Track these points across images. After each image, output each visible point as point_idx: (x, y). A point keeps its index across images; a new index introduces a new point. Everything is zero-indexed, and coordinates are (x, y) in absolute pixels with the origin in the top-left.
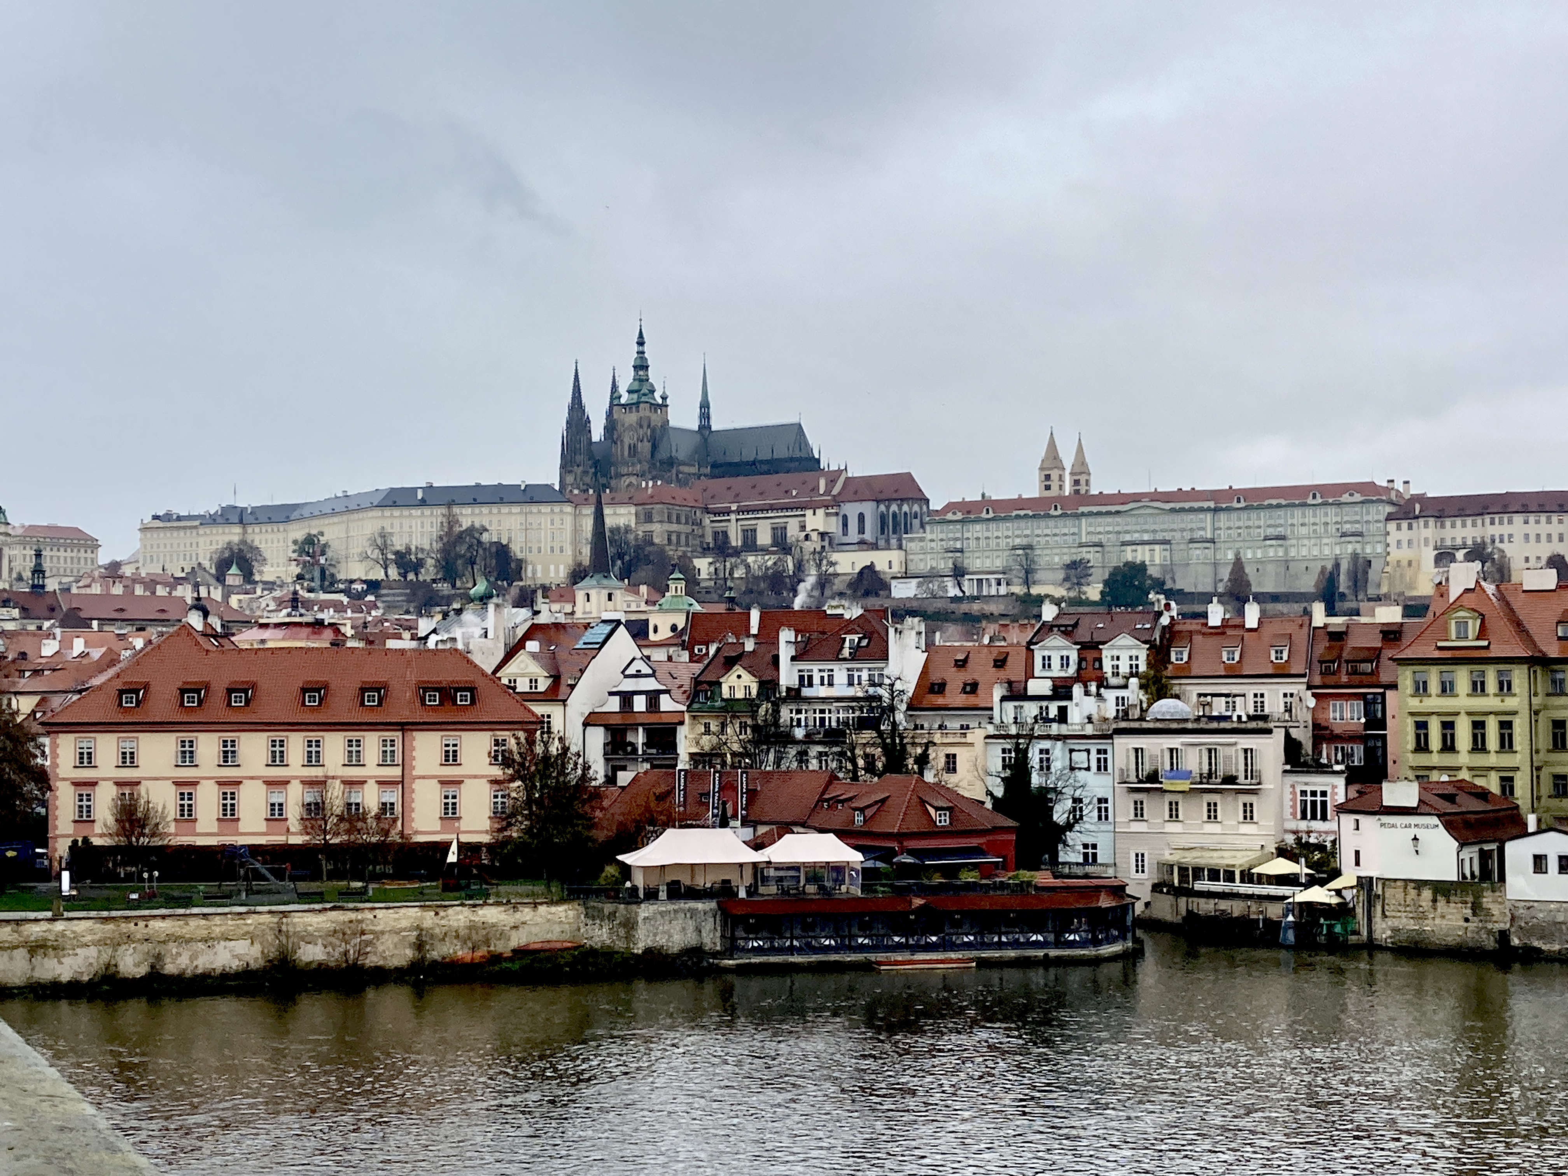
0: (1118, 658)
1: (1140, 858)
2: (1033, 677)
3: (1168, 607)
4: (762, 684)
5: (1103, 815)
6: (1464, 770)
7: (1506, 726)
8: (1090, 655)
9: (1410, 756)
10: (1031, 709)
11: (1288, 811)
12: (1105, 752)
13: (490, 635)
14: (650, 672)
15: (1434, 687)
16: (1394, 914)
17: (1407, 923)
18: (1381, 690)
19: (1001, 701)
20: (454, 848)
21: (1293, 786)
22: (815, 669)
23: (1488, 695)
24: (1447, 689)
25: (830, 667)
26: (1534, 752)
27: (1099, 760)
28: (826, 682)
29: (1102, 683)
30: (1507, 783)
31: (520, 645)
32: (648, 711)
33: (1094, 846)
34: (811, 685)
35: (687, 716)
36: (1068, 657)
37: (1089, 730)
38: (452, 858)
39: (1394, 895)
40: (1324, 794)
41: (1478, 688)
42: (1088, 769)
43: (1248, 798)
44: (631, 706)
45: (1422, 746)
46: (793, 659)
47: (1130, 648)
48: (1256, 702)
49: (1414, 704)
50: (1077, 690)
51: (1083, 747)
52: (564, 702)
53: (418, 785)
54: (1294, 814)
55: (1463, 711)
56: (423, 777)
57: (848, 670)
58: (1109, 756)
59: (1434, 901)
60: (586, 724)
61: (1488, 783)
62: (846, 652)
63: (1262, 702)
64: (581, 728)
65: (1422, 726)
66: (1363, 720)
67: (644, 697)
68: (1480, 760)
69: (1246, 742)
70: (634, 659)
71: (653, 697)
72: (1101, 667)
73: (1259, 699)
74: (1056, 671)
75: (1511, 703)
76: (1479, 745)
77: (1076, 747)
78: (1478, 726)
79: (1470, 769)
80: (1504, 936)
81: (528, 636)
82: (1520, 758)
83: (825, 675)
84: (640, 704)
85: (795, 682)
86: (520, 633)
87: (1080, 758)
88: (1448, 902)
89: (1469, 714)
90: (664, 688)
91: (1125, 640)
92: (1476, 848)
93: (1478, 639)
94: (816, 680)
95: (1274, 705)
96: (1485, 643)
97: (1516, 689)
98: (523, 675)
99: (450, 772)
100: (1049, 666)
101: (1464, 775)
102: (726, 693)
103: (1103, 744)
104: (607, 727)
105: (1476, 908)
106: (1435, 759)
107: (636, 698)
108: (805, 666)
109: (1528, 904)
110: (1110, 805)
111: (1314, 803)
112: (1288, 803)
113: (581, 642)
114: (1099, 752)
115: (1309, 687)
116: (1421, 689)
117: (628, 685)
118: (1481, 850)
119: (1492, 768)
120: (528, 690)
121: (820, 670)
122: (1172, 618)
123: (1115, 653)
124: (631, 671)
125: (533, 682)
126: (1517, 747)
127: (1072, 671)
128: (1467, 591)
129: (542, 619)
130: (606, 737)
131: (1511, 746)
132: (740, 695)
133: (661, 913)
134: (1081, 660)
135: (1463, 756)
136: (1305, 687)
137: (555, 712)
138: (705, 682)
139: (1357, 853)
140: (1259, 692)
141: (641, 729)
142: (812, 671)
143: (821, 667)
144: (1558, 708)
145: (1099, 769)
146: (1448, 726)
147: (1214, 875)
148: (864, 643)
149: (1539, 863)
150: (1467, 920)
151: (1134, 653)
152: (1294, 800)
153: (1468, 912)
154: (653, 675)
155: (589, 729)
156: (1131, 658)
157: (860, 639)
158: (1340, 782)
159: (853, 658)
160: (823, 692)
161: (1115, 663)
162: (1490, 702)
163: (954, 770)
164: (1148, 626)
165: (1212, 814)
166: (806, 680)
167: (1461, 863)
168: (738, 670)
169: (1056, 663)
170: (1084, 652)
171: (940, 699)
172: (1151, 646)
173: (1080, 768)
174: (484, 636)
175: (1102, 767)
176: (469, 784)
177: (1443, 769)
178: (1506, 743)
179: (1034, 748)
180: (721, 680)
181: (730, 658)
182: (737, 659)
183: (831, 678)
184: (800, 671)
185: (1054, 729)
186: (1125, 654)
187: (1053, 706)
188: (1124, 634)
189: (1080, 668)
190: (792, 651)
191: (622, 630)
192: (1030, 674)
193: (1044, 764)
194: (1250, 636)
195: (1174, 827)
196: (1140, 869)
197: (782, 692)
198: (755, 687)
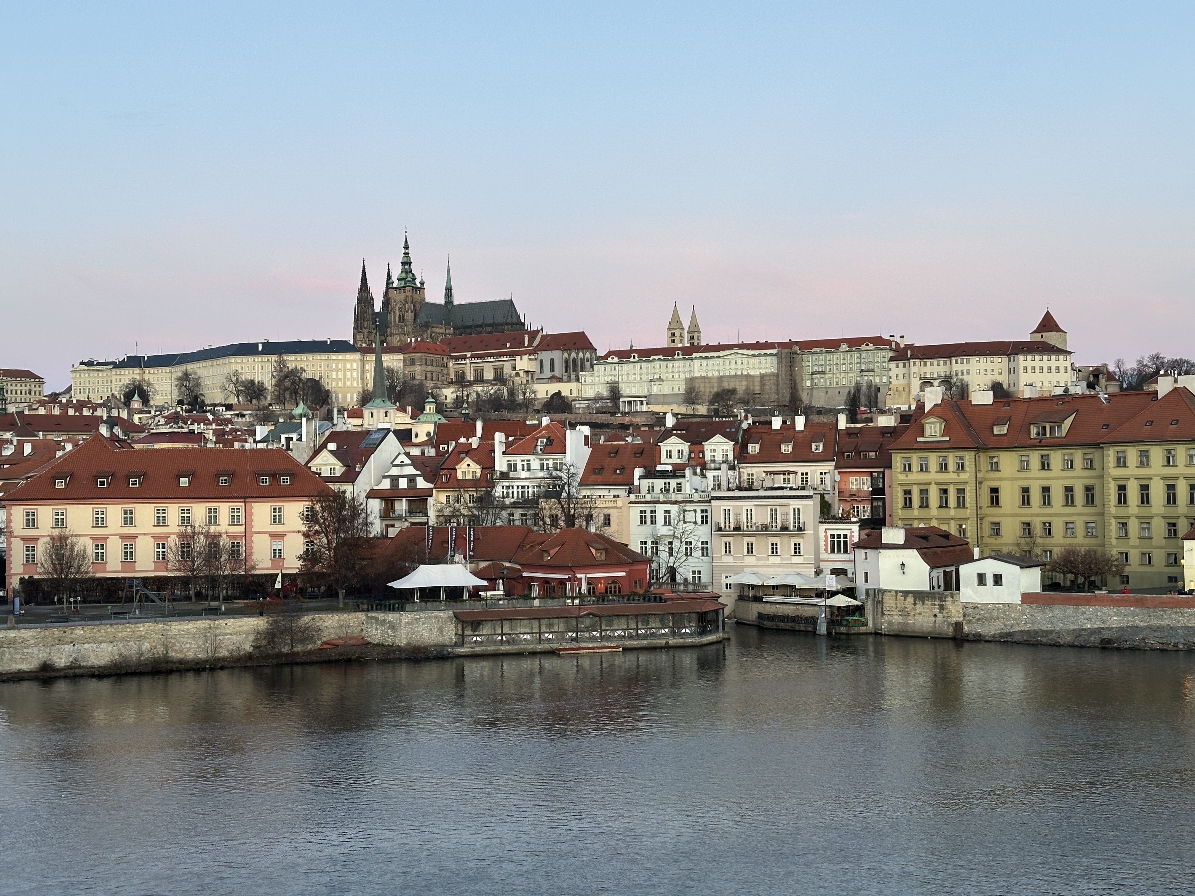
0: (715, 451)
2: (660, 464)
3: (746, 417)
4: (483, 470)
5: (705, 551)
6: (934, 520)
7: (961, 492)
8: (697, 448)
9: (900, 511)
10: (659, 483)
11: (822, 547)
12: (706, 511)
13: (304, 439)
14: (410, 462)
15: (915, 468)
16: (889, 613)
17: (897, 619)
18: (882, 470)
19: (639, 479)
20: (279, 578)
21: (826, 532)
22: (518, 459)
23: (949, 472)
24: (923, 469)
25: (528, 458)
26: (978, 507)
27: (702, 517)
28: (525, 468)
29: (704, 467)
31: (324, 446)
32: (409, 488)
33: (699, 572)
34: (516, 470)
35: (434, 491)
36: (682, 450)
37: (696, 497)
38: (278, 585)
39: (889, 602)
40: (845, 536)
41: (944, 467)
42: (695, 522)
43: (797, 540)
44: (398, 484)
45: (908, 505)
46: (504, 453)
47: (723, 444)
48: (803, 478)
49: (902, 477)
50: (688, 472)
51: (692, 509)
52: (353, 482)
53: (256, 538)
54: (826, 550)
55: (933, 482)
56: (259, 533)
57: (541, 460)
58: (709, 514)
59: (915, 604)
60: (368, 497)
61: (949, 528)
62: (539, 449)
63: (807, 478)
64: (365, 499)
65: (908, 492)
66: (870, 489)
67: (405, 479)
68: (944, 514)
69: (795, 504)
70: (398, 454)
71: (412, 479)
72: (704, 457)
73: (805, 476)
74: (675, 460)
75: (964, 476)
76: (944, 504)
77: (687, 508)
78: (943, 492)
79: (937, 519)
80: (958, 626)
81: (329, 440)
82: (970, 511)
83: (525, 463)
84: (403, 483)
85: (505, 468)
86: (324, 437)
87: (690, 516)
88: (923, 604)
89: (937, 484)
90: (419, 473)
91: (719, 439)
92: (942, 570)
93: (942, 436)
94: (519, 467)
95: (814, 479)
96: (947, 439)
97: (967, 468)
98: (325, 465)
99: (277, 529)
100: (671, 456)
101: (934, 523)
102: (460, 476)
103: (704, 507)
104: (382, 499)
105: (942, 608)
106: (916, 513)
107: (401, 480)
108: (512, 458)
109: (974, 606)
110: (709, 546)
111: (839, 542)
112: (822, 543)
113: (363, 444)
114: (702, 511)
115: (836, 468)
116: (908, 468)
117: (395, 471)
118: (945, 571)
119: (952, 519)
120: (329, 475)
121: (522, 461)
122: (749, 424)
123: (713, 447)
124: (397, 462)
125: (333, 469)
126: (968, 505)
127: (685, 459)
128: (936, 405)
129: (338, 429)
130: (381, 504)
131: (964, 505)
132: (470, 477)
133: (416, 619)
134: (691, 452)
135: (934, 510)
136: (833, 468)
137: (348, 489)
138: (445, 469)
139: (866, 573)
140: (804, 472)
141: (404, 500)
142: (516, 461)
143: (523, 458)
144: (993, 479)
145: (702, 522)
146: (924, 492)
149: (981, 579)
150: (935, 616)
151: (725, 447)
152: (826, 541)
153: (936, 611)
154: (412, 464)
155: (370, 500)
156: (723, 451)
158: (856, 528)
159: (543, 452)
160: (523, 474)
161: (713, 454)
162: (951, 476)
163: (609, 524)
164: (733, 430)
165: (774, 550)
166: (512, 467)
167: (931, 580)
168: (468, 460)
169: (675, 454)
170: (692, 447)
171: (599, 478)
172: (737, 443)
173: (690, 522)
174: (300, 440)
175: (704, 521)
176: (289, 538)
177: (920, 519)
178: (961, 502)
179: (660, 509)
180: (457, 467)
181: (462, 452)
182: (467, 453)
183: (529, 465)
184: (508, 461)
185: (673, 497)
186: (719, 448)
187: (673, 482)
188: (718, 435)
189: (690, 457)
190: (503, 448)
191: (391, 435)
192: (657, 462)
193: (667, 520)
194: (800, 436)
195: (749, 560)
196: (729, 586)
197: (497, 474)
198: (479, 471)
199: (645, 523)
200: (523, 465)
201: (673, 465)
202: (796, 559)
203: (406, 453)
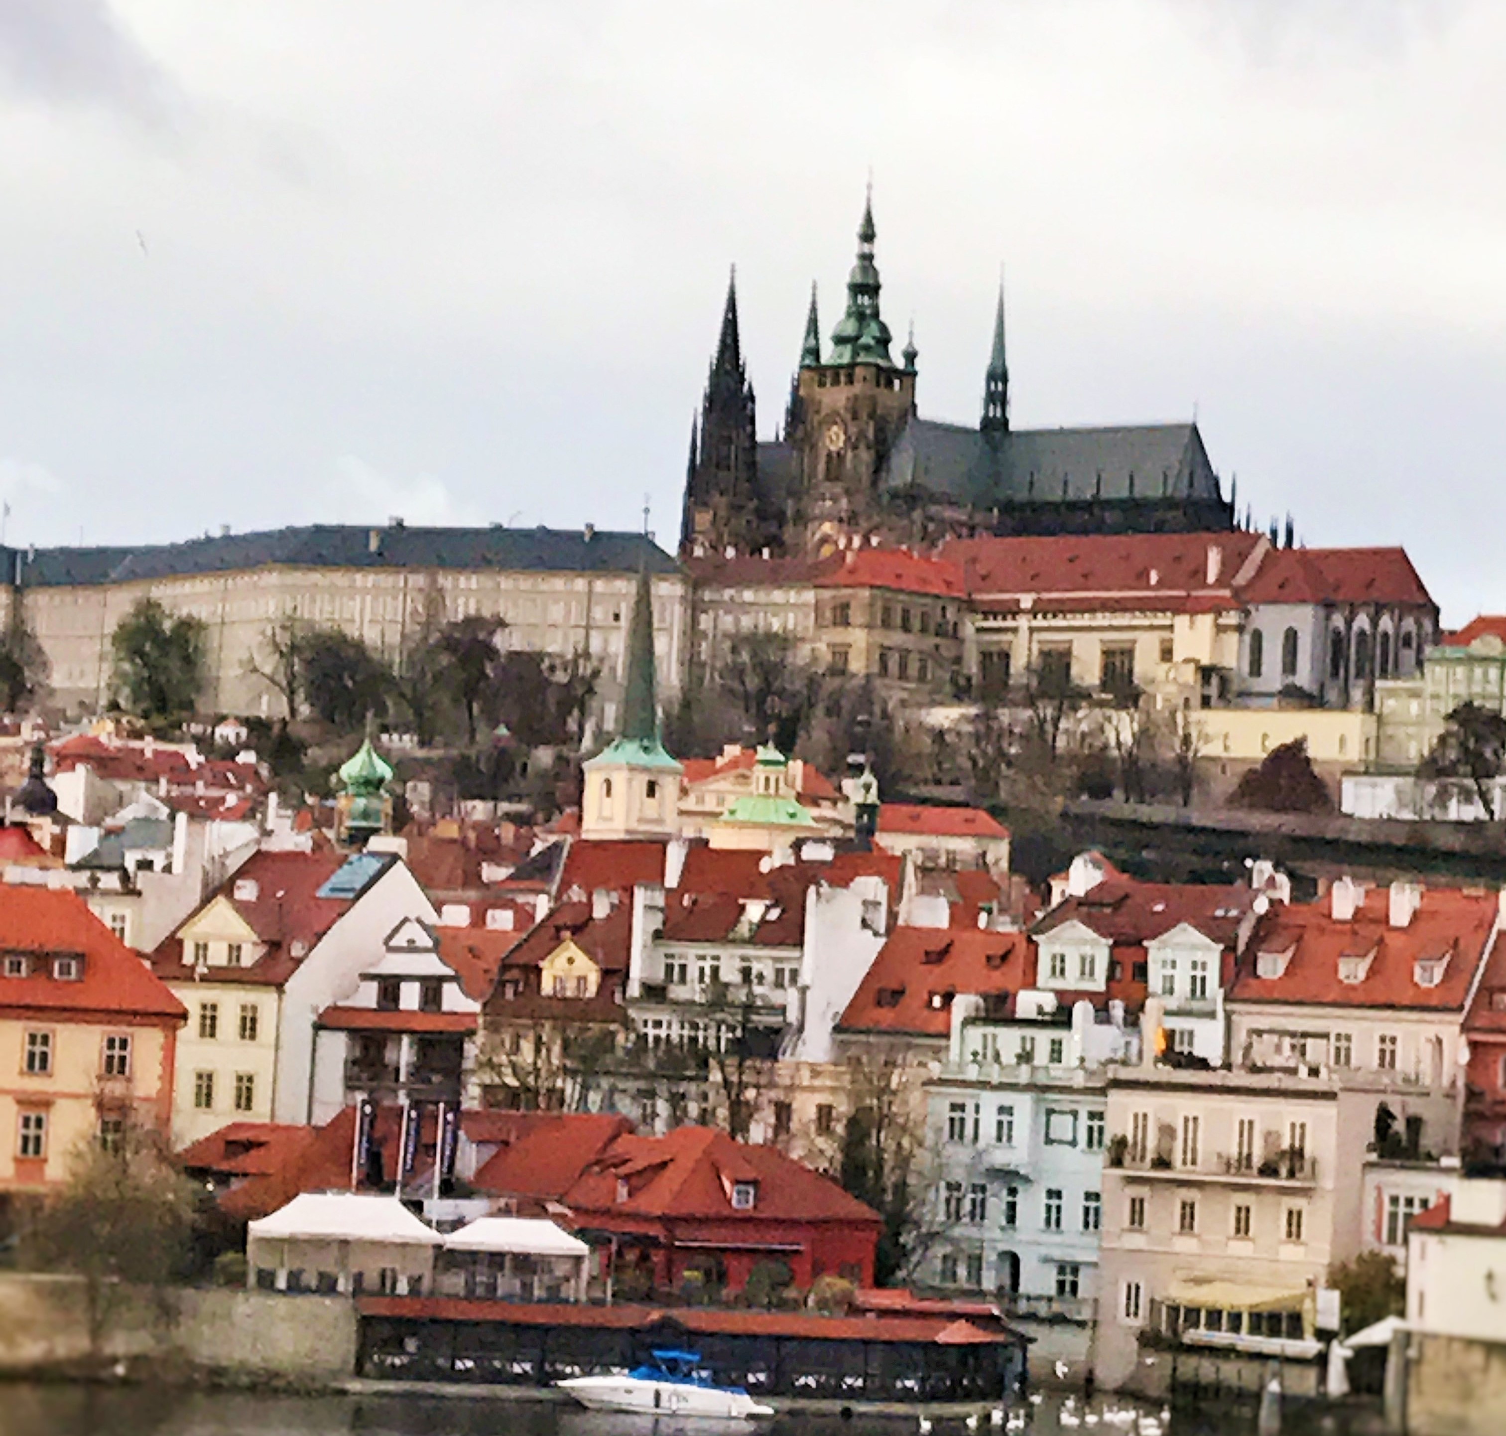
0: (1174, 964)
1: (1133, 1292)
2: (1031, 987)
3: (1271, 883)
4: (606, 973)
5: (1091, 1218)
8: (1129, 955)
10: (1010, 1040)
11: (1369, 1227)
12: (1099, 1116)
13: (177, 868)
14: (429, 943)
16: (1430, 1390)
19: (965, 1024)
21: (1379, 1189)
22: (693, 955)
25: (717, 952)
27: (1091, 1129)
28: (706, 977)
29: (1137, 1005)
31: (226, 887)
32: (422, 1009)
33: (1075, 1269)
34: (683, 980)
35: (482, 1021)
36: (1093, 958)
37: (1079, 1080)
39: (1432, 1361)
40: (1424, 1203)
42: (1073, 1143)
43: (1295, 1203)
44: (396, 999)
46: (658, 935)
47: (1194, 947)
48: (1381, 1051)
50: (1079, 1013)
51: (1067, 1107)
52: (280, 987)
54: (1377, 1234)
57: (744, 959)
58: (1103, 1123)
60: (318, 1027)
62: (743, 930)
63: (1392, 1051)
64: (310, 1031)
67: (416, 986)
70: (406, 920)
71: (432, 987)
72: (1143, 977)
73: (1387, 1046)
74: (1072, 981)
77: (1057, 1106)
81: (241, 873)
83: (707, 965)
84: (410, 996)
85: (656, 975)
86: (234, 864)
87: (1062, 1126)
90: (449, 971)
91: (1185, 934)
94: (693, 973)
98: (220, 938)
99: (35, 1084)
100: (1062, 971)
102: (547, 988)
103: (1094, 1104)
104: (353, 1032)
107: (404, 986)
108: (676, 948)
110: (1100, 1205)
111: (1407, 1217)
112: (1367, 1215)
113: (328, 885)
114: (1092, 1116)
115: (1465, 1028)
117: (394, 965)
120: (223, 961)
121: (703, 958)
122: (1275, 903)
123: (1169, 955)
124: (400, 940)
125: (235, 950)
127: (1099, 984)
129: (273, 845)
130: (351, 1048)
132: (568, 991)
134: (1113, 965)
136: (1457, 1029)
137: (264, 1002)
138: (518, 966)
139: (1421, 1294)
140: (1389, 1033)
141: (406, 1040)
142: (686, 957)
143: (701, 952)
145: (1090, 1143)
147: (1214, 1318)
148: (774, 914)
151: (1199, 957)
152: (1379, 1211)
154: (437, 948)
155: (322, 1033)
156: (1194, 965)
157: (768, 908)
159: (752, 941)
160: (700, 993)
161: (1169, 972)
164: (1234, 913)
165: (1242, 1227)
166: (675, 973)
168: (570, 949)
169: (1072, 966)
170: (1120, 951)
171: (886, 1016)
172: (1230, 948)
173: (1061, 1142)
174: (168, 869)
175: (1094, 1138)
176: (62, 1107)
179: (990, 1101)
180: (542, 964)
181: (567, 928)
182: (577, 930)
183: (715, 970)
184: (667, 956)
185: (1024, 1075)
186: (1185, 959)
187: (1043, 1038)
188: (1184, 925)
189: (1110, 978)
190: (657, 921)
191: (400, 871)
192: (1032, 985)
193: (1004, 1132)
194: (1394, 941)
195: (1185, 1245)
196: (1133, 1309)
197: (634, 990)
198: (593, 978)
199: (961, 1137)
200: (702, 970)
201: (1059, 994)
202: (1290, 1252)
203: (431, 918)
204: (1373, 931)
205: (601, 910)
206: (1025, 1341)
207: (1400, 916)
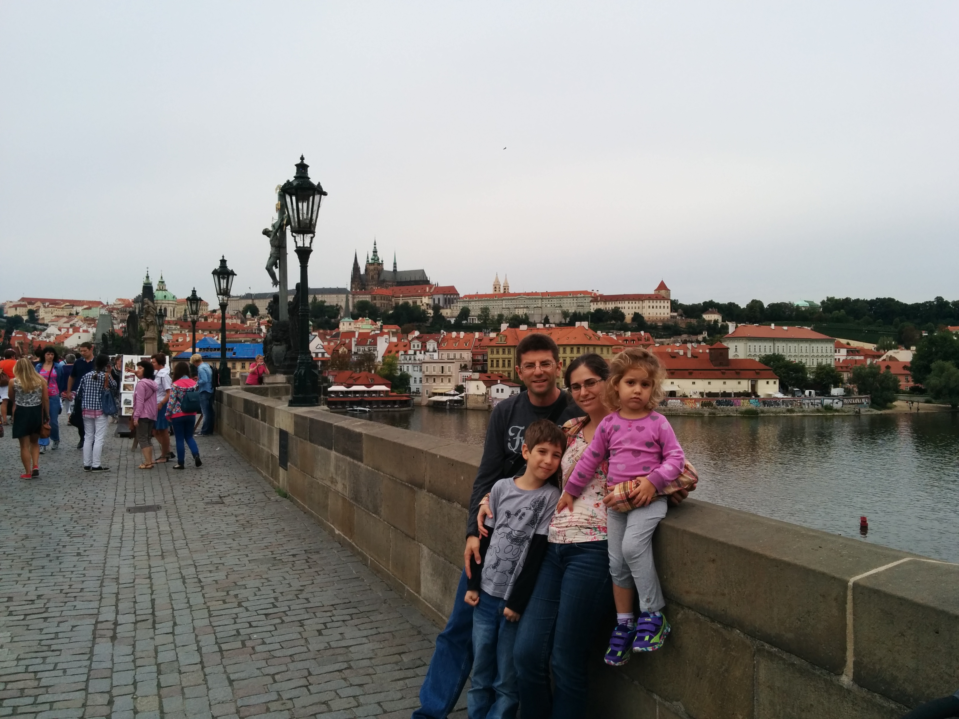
1: (427, 391)
3: (443, 333)
5: (420, 381)
7: (509, 361)
8: (424, 344)
10: (408, 357)
15: (495, 352)
16: (471, 402)
17: (474, 404)
19: (401, 355)
21: (461, 375)
23: (506, 354)
24: (498, 352)
29: (425, 351)
30: (509, 374)
32: (322, 357)
33: (419, 389)
34: (360, 351)
37: (418, 362)
39: (472, 398)
40: (467, 376)
41: (504, 353)
42: (418, 371)
43: (449, 377)
44: (318, 356)
45: (492, 366)
46: (356, 345)
49: (491, 356)
50: (418, 352)
51: (417, 366)
54: (461, 381)
55: (501, 358)
57: (368, 347)
58: (422, 368)
59: (479, 399)
61: (506, 374)
62: (368, 343)
65: (492, 361)
66: (483, 360)
68: (504, 369)
70: (319, 344)
71: (323, 354)
72: (426, 347)
73: (461, 355)
74: (416, 348)
75: (510, 356)
76: (504, 366)
78: (504, 361)
82: (512, 369)
84: (320, 355)
85: (356, 351)
87: (416, 369)
88: (481, 399)
90: (325, 352)
91: (432, 341)
93: (505, 341)
95: (464, 356)
101: (501, 372)
102: (340, 352)
103: (420, 365)
106: (495, 369)
109: (495, 399)
110: (422, 379)
112: (460, 379)
114: (420, 367)
116: (492, 352)
117: (317, 351)
122: (444, 336)
123: (430, 344)
124: (318, 347)
127: (420, 348)
128: (505, 330)
132: (343, 353)
135: (501, 368)
136: (470, 352)
138: (335, 350)
139: (467, 389)
140: (461, 353)
141: (320, 362)
142: (360, 348)
143: (362, 347)
146: (498, 361)
148: (372, 341)
149: (498, 390)
150: (483, 403)
151: (434, 344)
154: (323, 348)
158: (471, 374)
159: (369, 345)
161: (430, 346)
162: (506, 356)
164: (438, 338)
165: (442, 381)
168: (343, 347)
169: (416, 346)
170: (422, 344)
171: (390, 355)
172: (438, 343)
173: (416, 371)
175: (421, 370)
177: (496, 371)
178: (509, 365)
179: (405, 366)
180: (339, 350)
182: (344, 345)
183: (364, 349)
184: (357, 348)
185: (410, 362)
186: (432, 344)
187: (413, 357)
189: (421, 347)
190: (356, 343)
191: (317, 337)
192: (410, 349)
193: (408, 370)
194: (461, 340)
195: (434, 384)
196: (427, 393)
197: (353, 353)
198: (347, 351)
199: (401, 371)
200: (362, 349)
201: (414, 350)
202: (449, 384)
203: (322, 344)
204: (458, 339)
205: (347, 341)
206: (413, 399)
207: (462, 337)
